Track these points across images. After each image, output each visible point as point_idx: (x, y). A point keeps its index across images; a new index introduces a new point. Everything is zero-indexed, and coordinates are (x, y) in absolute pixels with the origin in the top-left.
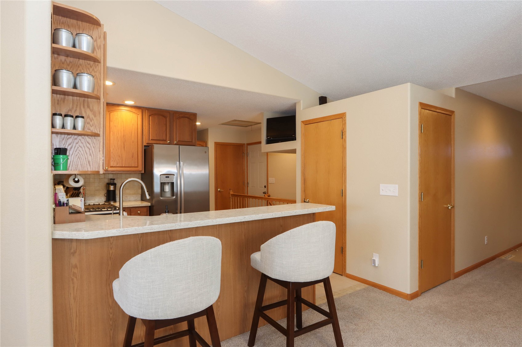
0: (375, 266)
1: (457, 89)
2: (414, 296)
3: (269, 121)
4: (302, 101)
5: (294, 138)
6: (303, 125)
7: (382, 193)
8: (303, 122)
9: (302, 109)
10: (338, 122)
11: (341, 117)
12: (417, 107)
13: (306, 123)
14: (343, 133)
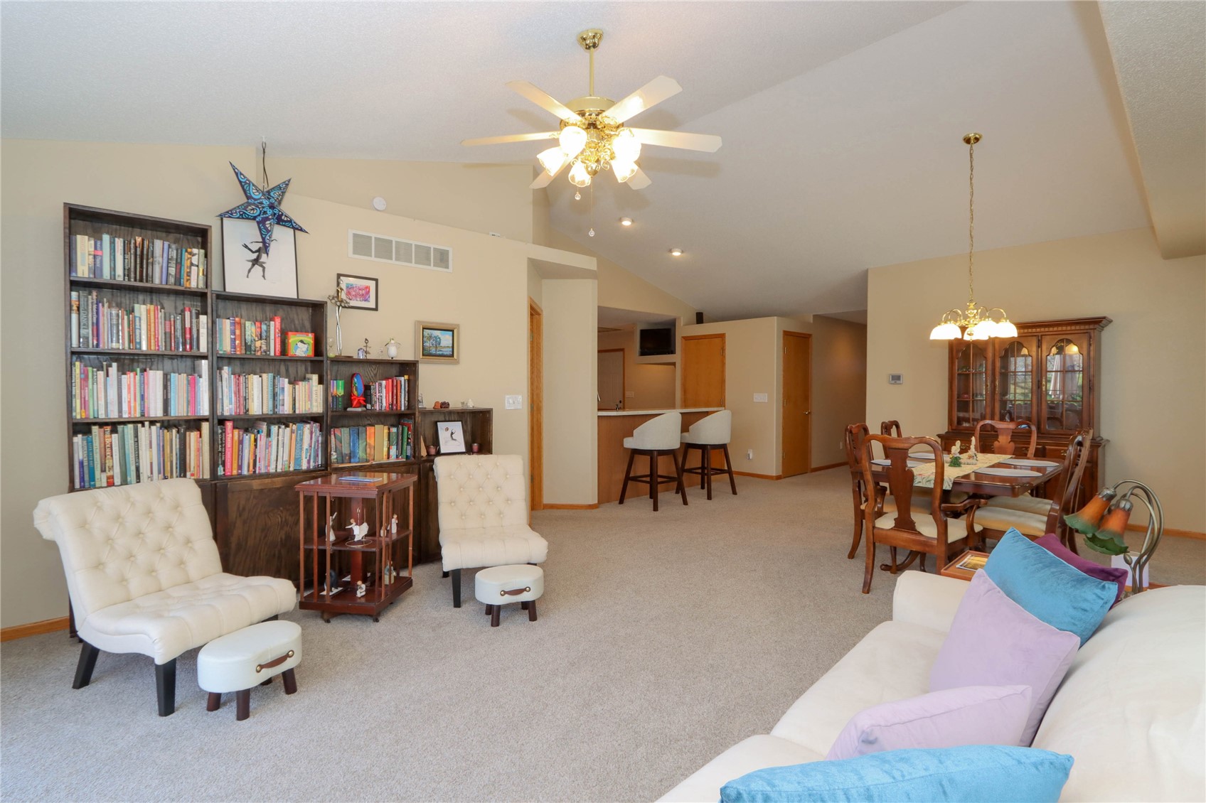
0: (749, 459)
1: (815, 316)
2: (778, 478)
3: (643, 333)
4: (682, 318)
5: (673, 352)
6: (684, 340)
7: (755, 400)
8: (684, 338)
9: (682, 325)
10: (717, 340)
11: (722, 336)
12: (782, 334)
13: (686, 338)
14: (723, 349)
